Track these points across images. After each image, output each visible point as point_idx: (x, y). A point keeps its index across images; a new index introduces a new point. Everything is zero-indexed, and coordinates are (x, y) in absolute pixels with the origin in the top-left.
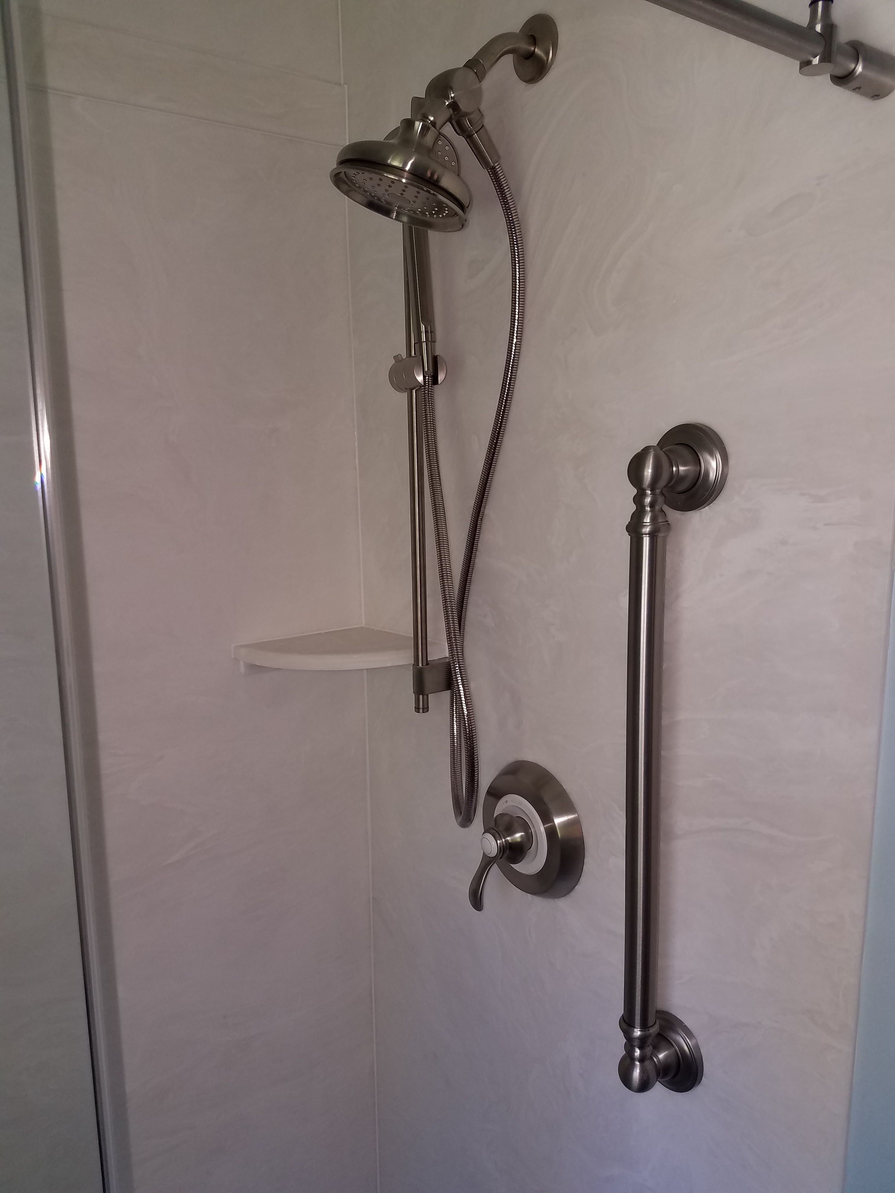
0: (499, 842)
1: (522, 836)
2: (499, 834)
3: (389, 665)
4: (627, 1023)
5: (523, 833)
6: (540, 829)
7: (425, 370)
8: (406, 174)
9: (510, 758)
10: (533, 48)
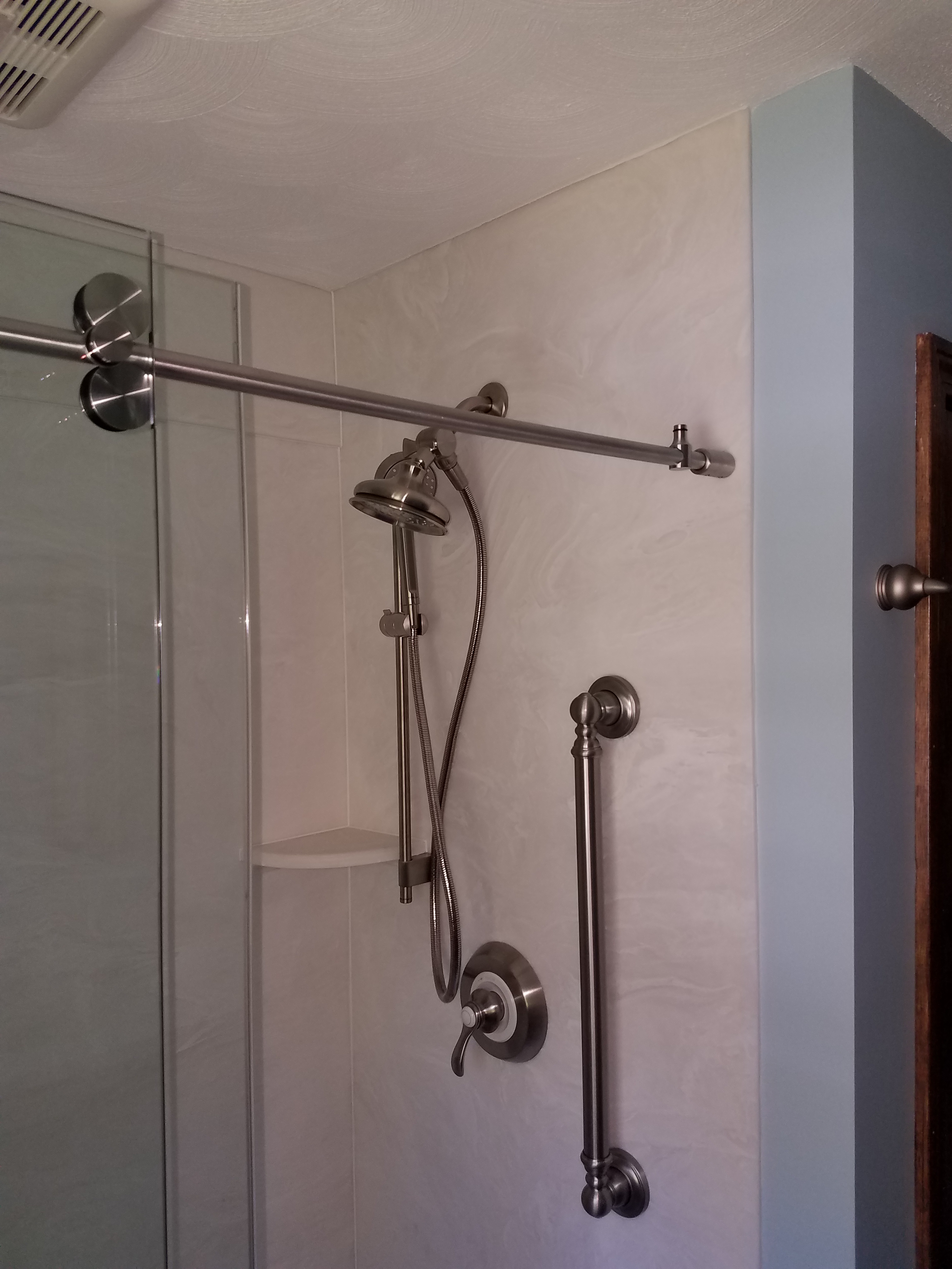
0: (477, 1014)
1: (495, 1008)
2: (477, 1007)
4: (586, 1156)
5: (497, 1006)
6: (511, 1001)
7: (411, 624)
9: (484, 940)
10: (490, 405)
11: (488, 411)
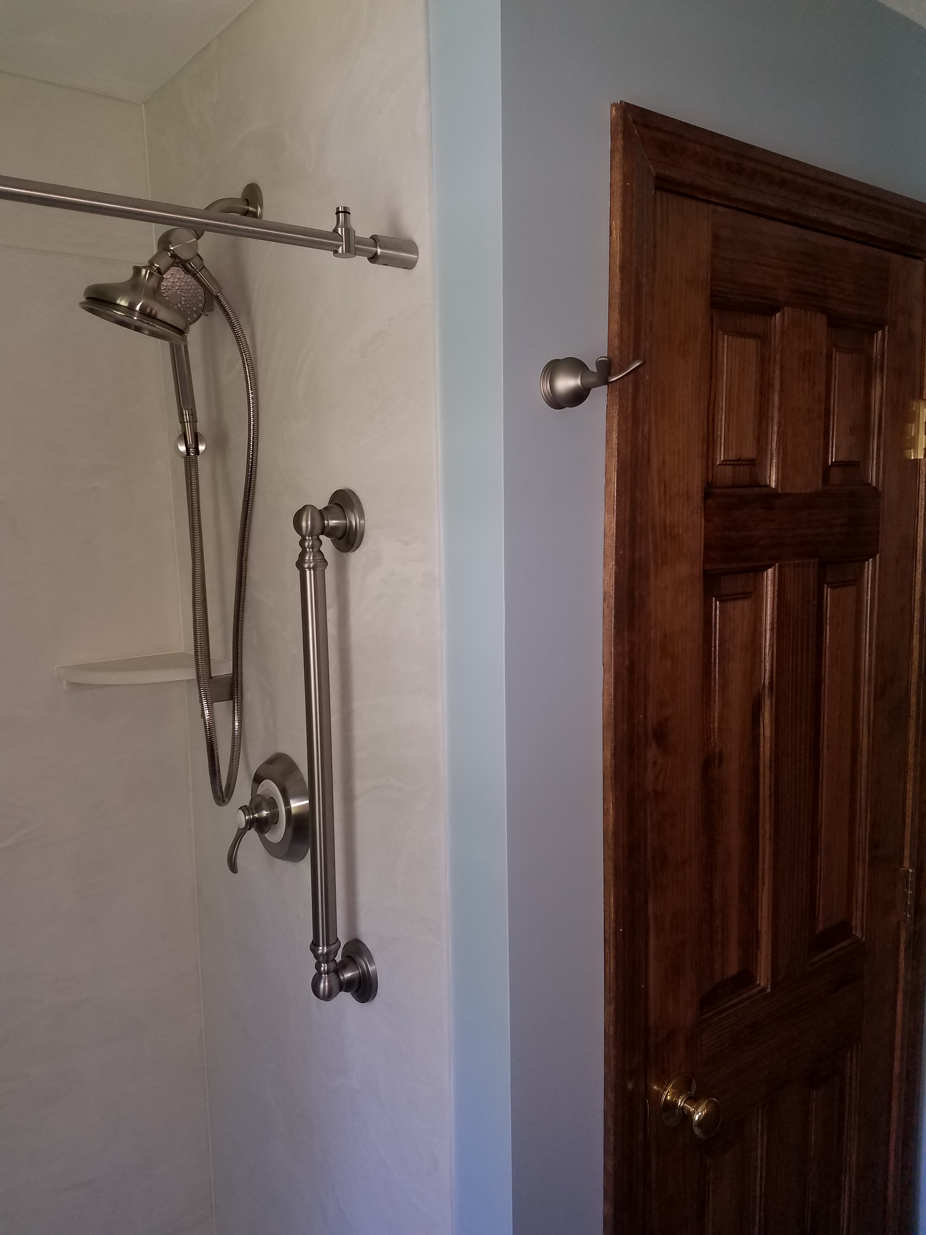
1: (267, 814)
2: (249, 812)
3: (177, 680)
4: (315, 945)
5: (269, 811)
6: (282, 809)
7: (189, 443)
8: (137, 314)
9: (273, 751)
10: (247, 207)
11: (246, 213)
